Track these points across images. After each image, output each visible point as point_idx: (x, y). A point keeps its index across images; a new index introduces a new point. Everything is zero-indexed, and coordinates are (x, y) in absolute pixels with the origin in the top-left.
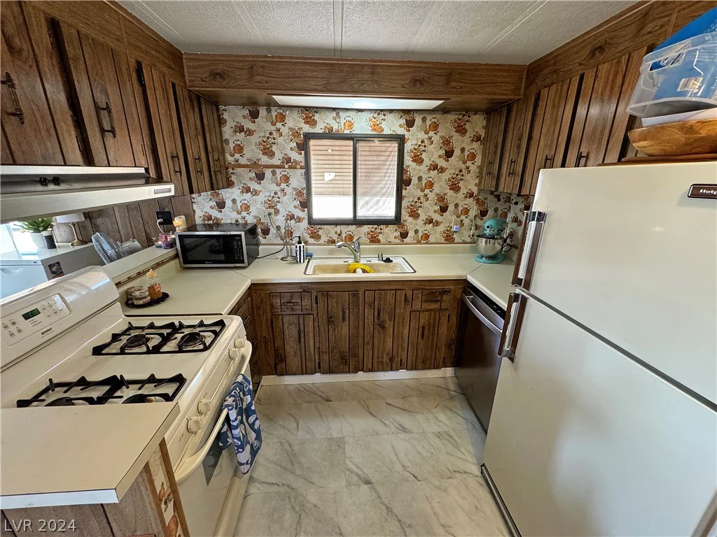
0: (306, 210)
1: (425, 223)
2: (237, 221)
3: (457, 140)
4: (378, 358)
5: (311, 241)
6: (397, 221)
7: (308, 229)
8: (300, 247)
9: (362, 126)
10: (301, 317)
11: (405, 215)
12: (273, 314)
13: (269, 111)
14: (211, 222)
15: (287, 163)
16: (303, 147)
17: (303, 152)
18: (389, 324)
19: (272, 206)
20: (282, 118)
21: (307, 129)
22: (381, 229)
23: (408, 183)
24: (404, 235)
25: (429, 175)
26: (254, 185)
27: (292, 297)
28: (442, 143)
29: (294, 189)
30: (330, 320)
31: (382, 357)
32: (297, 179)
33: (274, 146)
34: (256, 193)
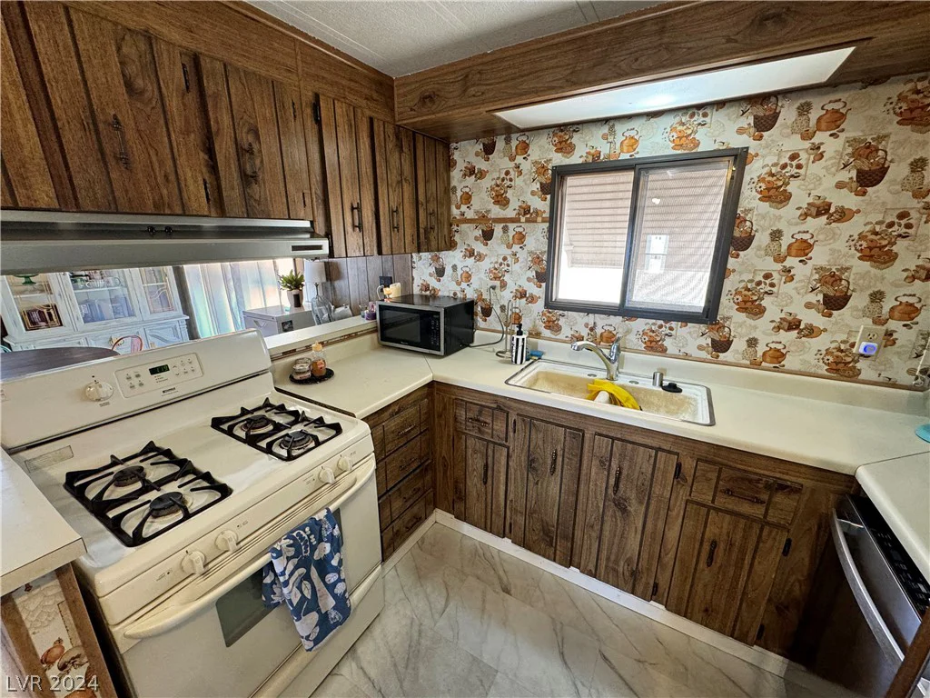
0: (544, 285)
1: (778, 328)
2: (455, 294)
3: (901, 144)
4: (608, 559)
5: (547, 333)
6: (709, 315)
7: (544, 314)
8: (518, 340)
9: (655, 141)
10: (491, 446)
11: (727, 307)
12: (455, 430)
13: (508, 141)
14: (428, 293)
15: (525, 214)
16: (550, 188)
17: (549, 197)
18: (636, 508)
19: (498, 276)
20: (524, 148)
21: (559, 160)
22: (671, 329)
23: (746, 242)
24: (721, 346)
25: (803, 228)
26: (479, 247)
27: (480, 412)
28: (852, 155)
29: (530, 253)
30: (531, 464)
31: (616, 562)
32: (536, 238)
33: (510, 191)
34: (480, 257)
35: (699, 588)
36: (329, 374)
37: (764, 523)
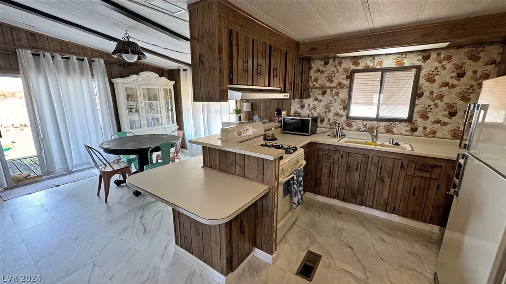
0: (346, 110)
1: (434, 123)
2: (309, 114)
3: (470, 65)
4: (377, 200)
5: (347, 128)
6: (409, 120)
7: (346, 121)
8: (339, 129)
9: (389, 63)
10: (332, 164)
11: (416, 116)
12: (318, 159)
13: (334, 61)
14: (297, 113)
15: (340, 85)
16: (350, 77)
17: (349, 80)
18: (387, 180)
19: (328, 108)
20: (340, 63)
21: (353, 67)
22: (395, 125)
23: (422, 95)
24: (414, 130)
25: (440, 90)
26: (320, 97)
27: (329, 152)
28: (455, 68)
29: (341, 99)
30: (348, 169)
31: (380, 201)
32: (344, 94)
33: (334, 78)
34: (320, 101)
35: (410, 205)
36: (276, 139)
37: (430, 179)
